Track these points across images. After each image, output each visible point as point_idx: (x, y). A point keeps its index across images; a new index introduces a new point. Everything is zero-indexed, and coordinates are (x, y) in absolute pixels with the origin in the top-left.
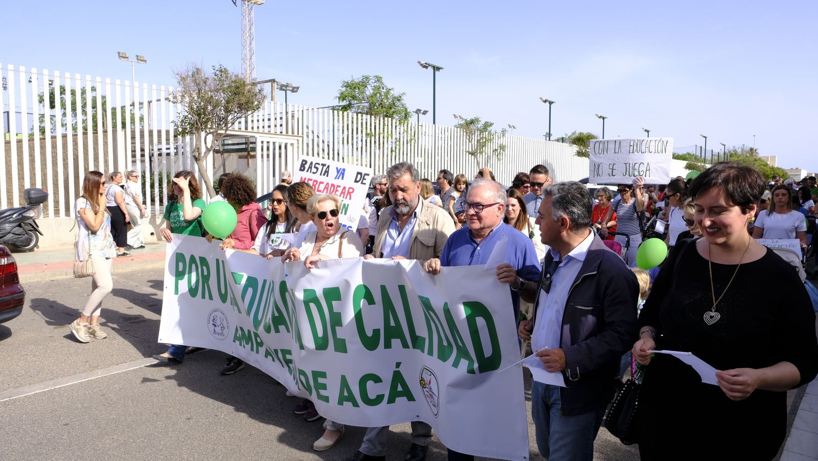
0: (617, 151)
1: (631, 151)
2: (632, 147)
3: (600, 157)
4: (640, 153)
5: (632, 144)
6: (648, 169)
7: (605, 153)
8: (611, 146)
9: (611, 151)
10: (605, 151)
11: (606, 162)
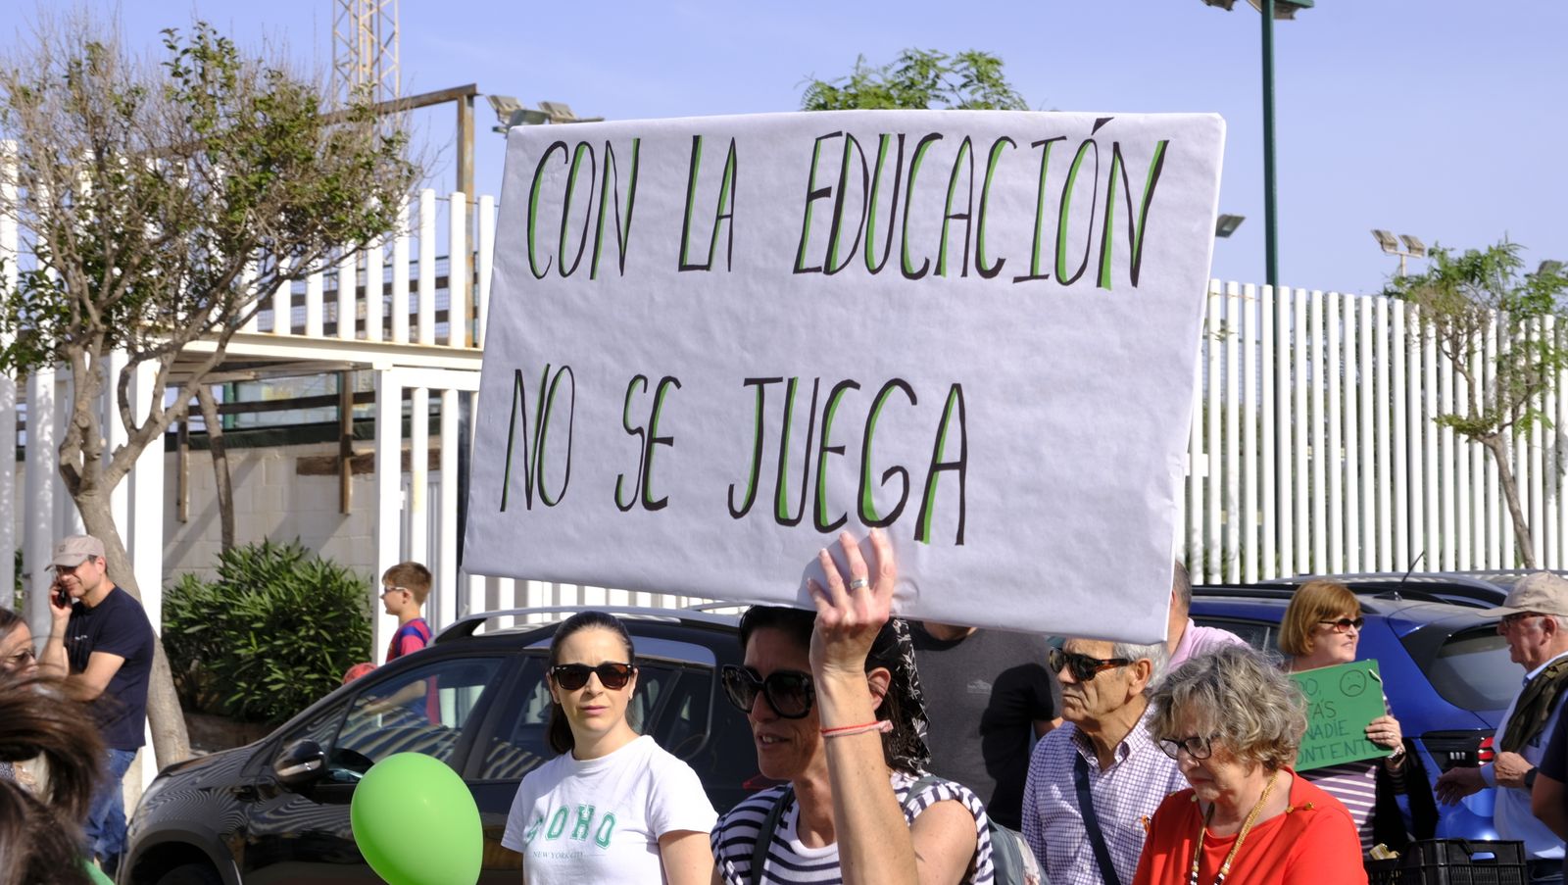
0: (697, 254)
1: (815, 256)
2: (824, 208)
3: (566, 308)
4: (892, 269)
5: (827, 177)
6: (951, 453)
7: (608, 260)
8: (660, 192)
9: (653, 244)
10: (609, 240)
11: (609, 361)
